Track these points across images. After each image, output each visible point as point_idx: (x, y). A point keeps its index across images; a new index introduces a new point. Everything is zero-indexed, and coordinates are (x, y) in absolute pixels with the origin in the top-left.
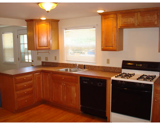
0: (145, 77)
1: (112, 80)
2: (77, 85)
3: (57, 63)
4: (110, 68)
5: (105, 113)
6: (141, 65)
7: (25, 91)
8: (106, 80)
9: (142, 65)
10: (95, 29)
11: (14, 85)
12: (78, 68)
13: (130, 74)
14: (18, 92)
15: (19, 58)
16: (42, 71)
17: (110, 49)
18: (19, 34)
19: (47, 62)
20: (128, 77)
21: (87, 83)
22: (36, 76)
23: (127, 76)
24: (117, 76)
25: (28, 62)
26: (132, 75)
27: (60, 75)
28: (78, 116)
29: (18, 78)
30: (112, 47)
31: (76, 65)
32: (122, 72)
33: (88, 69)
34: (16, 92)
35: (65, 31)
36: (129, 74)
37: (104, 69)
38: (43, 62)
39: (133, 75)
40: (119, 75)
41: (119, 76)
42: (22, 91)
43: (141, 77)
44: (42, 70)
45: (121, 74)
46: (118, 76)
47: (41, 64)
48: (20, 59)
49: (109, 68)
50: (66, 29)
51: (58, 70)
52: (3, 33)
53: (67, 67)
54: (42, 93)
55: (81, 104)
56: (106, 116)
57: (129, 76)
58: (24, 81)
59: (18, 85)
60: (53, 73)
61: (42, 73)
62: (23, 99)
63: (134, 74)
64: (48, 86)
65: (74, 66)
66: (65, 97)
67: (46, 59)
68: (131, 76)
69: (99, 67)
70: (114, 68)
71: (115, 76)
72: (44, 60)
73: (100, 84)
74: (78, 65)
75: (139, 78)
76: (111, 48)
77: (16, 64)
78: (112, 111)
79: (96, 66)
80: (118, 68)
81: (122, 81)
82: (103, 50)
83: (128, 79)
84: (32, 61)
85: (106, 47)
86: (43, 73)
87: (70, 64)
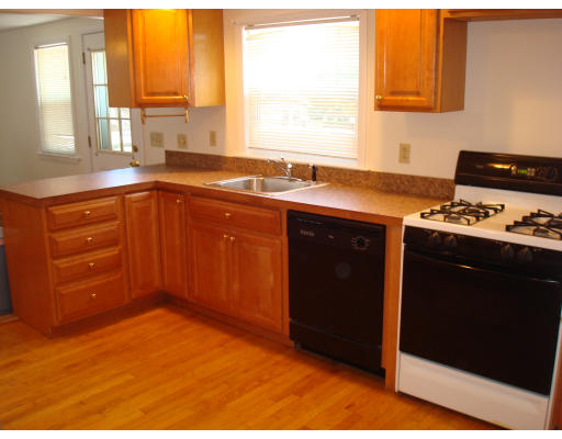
0: (543, 220)
1: (407, 228)
2: (278, 242)
3: (219, 157)
4: (412, 179)
5: (378, 355)
6: (530, 172)
7: (91, 258)
8: (384, 227)
9: (536, 173)
10: (357, 23)
11: (46, 235)
12: (292, 176)
13: (484, 207)
14: (63, 263)
15: (89, 138)
16: (158, 188)
17: (408, 104)
18: (89, 49)
19: (183, 153)
20: (473, 219)
21: (312, 234)
22: (134, 205)
23: (472, 212)
24: (428, 211)
25: (122, 154)
26: (491, 212)
27: (216, 204)
28: (279, 358)
29: (58, 211)
30: (418, 94)
31: (284, 165)
32: (457, 199)
33: (328, 181)
34: (56, 262)
35: (245, 33)
36: (480, 206)
37: (388, 185)
38: (169, 154)
39: (496, 210)
40: (438, 208)
41: (439, 212)
42: (78, 260)
43: (527, 222)
44: (157, 182)
45: (449, 203)
46: (432, 213)
47: (162, 159)
48: (93, 143)
49: (408, 181)
50: (250, 27)
51: (215, 185)
52: (37, 48)
53: (251, 173)
54: (156, 266)
55: (292, 315)
56: (383, 366)
57: (480, 212)
58: (83, 221)
59: (63, 237)
60: (193, 195)
61: (155, 192)
62: (83, 287)
63: (503, 206)
64: (178, 242)
65: (276, 168)
66: (236, 286)
67: (179, 142)
68: (487, 215)
69: (368, 174)
70: (425, 179)
71: (419, 214)
72: (174, 147)
73: (361, 243)
74: (290, 166)
75: (517, 224)
76: (411, 98)
77: (79, 160)
78: (403, 349)
79: (357, 172)
80: (443, 182)
81: (443, 235)
82: (382, 106)
83: (469, 224)
84: (135, 149)
85: (393, 93)
86: (160, 192)
87: (263, 162)
